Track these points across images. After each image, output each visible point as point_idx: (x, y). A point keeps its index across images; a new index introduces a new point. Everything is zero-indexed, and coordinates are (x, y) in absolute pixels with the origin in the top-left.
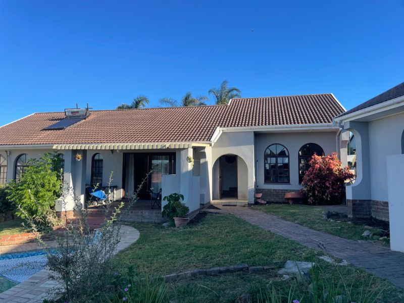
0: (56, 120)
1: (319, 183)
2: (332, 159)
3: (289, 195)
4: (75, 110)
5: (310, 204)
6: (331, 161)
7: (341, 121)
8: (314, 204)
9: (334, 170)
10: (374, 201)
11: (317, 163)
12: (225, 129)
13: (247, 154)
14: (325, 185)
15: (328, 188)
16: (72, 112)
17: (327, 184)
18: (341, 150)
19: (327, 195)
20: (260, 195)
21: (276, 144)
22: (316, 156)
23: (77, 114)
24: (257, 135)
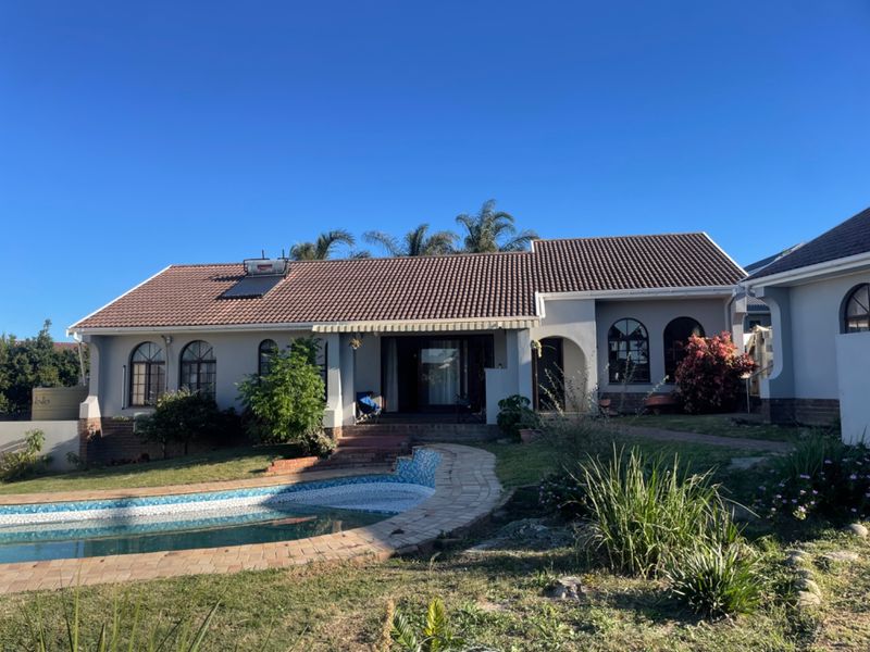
0: (228, 279)
1: (704, 379)
2: (723, 342)
3: (655, 401)
4: (265, 262)
5: (688, 413)
6: (721, 345)
7: (751, 287)
8: (694, 413)
9: (727, 358)
10: (799, 400)
11: (699, 349)
12: (549, 295)
13: (584, 335)
14: (713, 381)
15: (718, 386)
16: (259, 266)
17: (718, 381)
18: (734, 327)
19: (716, 399)
20: (607, 402)
21: (627, 319)
22: (696, 338)
23: (270, 270)
24: (601, 305)
